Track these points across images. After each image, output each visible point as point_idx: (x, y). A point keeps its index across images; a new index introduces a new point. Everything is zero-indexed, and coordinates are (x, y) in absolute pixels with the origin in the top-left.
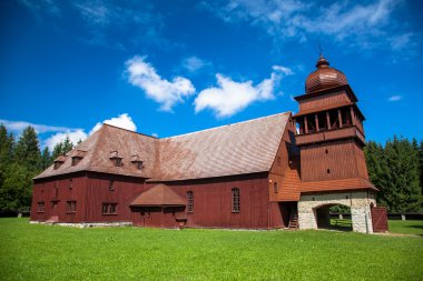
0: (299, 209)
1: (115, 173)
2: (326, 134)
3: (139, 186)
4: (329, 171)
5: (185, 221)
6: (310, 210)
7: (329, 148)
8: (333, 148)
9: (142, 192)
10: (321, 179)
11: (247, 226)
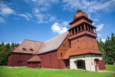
0: (70, 62)
1: (22, 52)
2: (77, 34)
3: (30, 56)
4: (79, 48)
5: (41, 66)
6: (73, 62)
7: (78, 39)
8: (79, 39)
9: (31, 58)
10: (77, 51)
11: (53, 68)
